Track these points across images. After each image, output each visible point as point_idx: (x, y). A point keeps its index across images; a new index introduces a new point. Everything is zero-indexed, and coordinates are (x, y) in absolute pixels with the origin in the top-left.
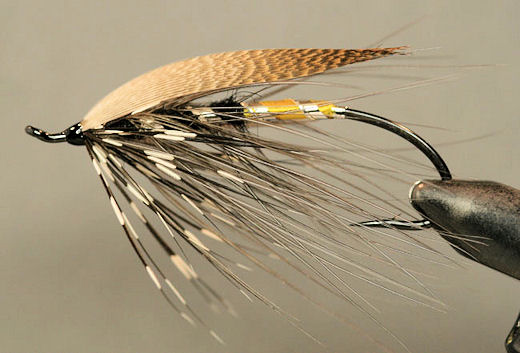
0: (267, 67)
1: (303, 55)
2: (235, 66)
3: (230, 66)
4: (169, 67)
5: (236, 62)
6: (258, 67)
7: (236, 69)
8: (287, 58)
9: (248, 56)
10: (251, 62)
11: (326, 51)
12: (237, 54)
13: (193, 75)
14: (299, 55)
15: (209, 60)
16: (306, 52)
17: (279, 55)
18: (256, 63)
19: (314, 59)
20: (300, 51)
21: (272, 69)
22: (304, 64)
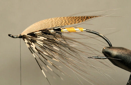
0: (68, 22)
1: (76, 18)
2: (59, 21)
3: (58, 21)
4: (43, 21)
5: (60, 20)
6: (65, 22)
7: (60, 22)
8: (72, 19)
9: (63, 19)
10: (64, 20)
11: (82, 17)
12: (60, 18)
13: (49, 23)
14: (75, 18)
15: (53, 19)
16: (77, 17)
17: (71, 18)
18: (65, 20)
19: (79, 19)
20: (76, 17)
21: (69, 22)
22: (76, 21)
